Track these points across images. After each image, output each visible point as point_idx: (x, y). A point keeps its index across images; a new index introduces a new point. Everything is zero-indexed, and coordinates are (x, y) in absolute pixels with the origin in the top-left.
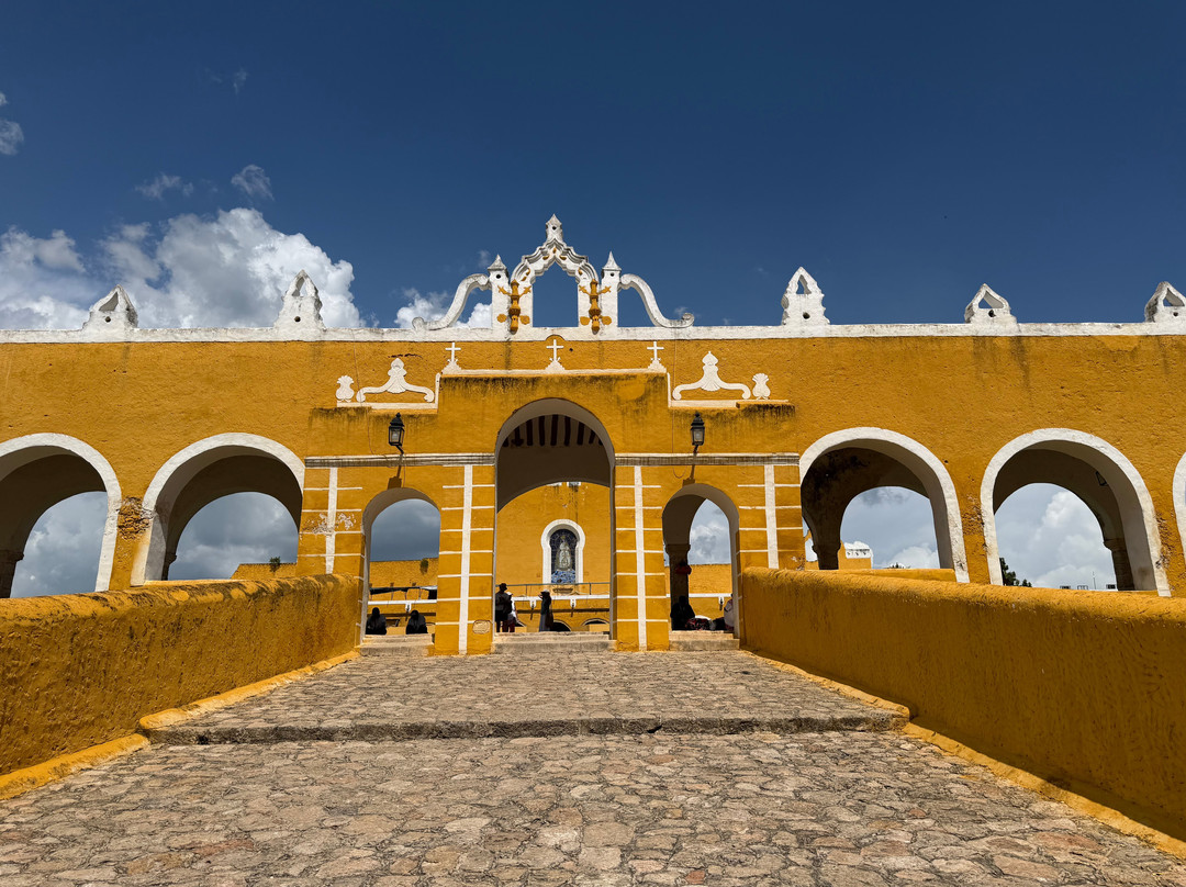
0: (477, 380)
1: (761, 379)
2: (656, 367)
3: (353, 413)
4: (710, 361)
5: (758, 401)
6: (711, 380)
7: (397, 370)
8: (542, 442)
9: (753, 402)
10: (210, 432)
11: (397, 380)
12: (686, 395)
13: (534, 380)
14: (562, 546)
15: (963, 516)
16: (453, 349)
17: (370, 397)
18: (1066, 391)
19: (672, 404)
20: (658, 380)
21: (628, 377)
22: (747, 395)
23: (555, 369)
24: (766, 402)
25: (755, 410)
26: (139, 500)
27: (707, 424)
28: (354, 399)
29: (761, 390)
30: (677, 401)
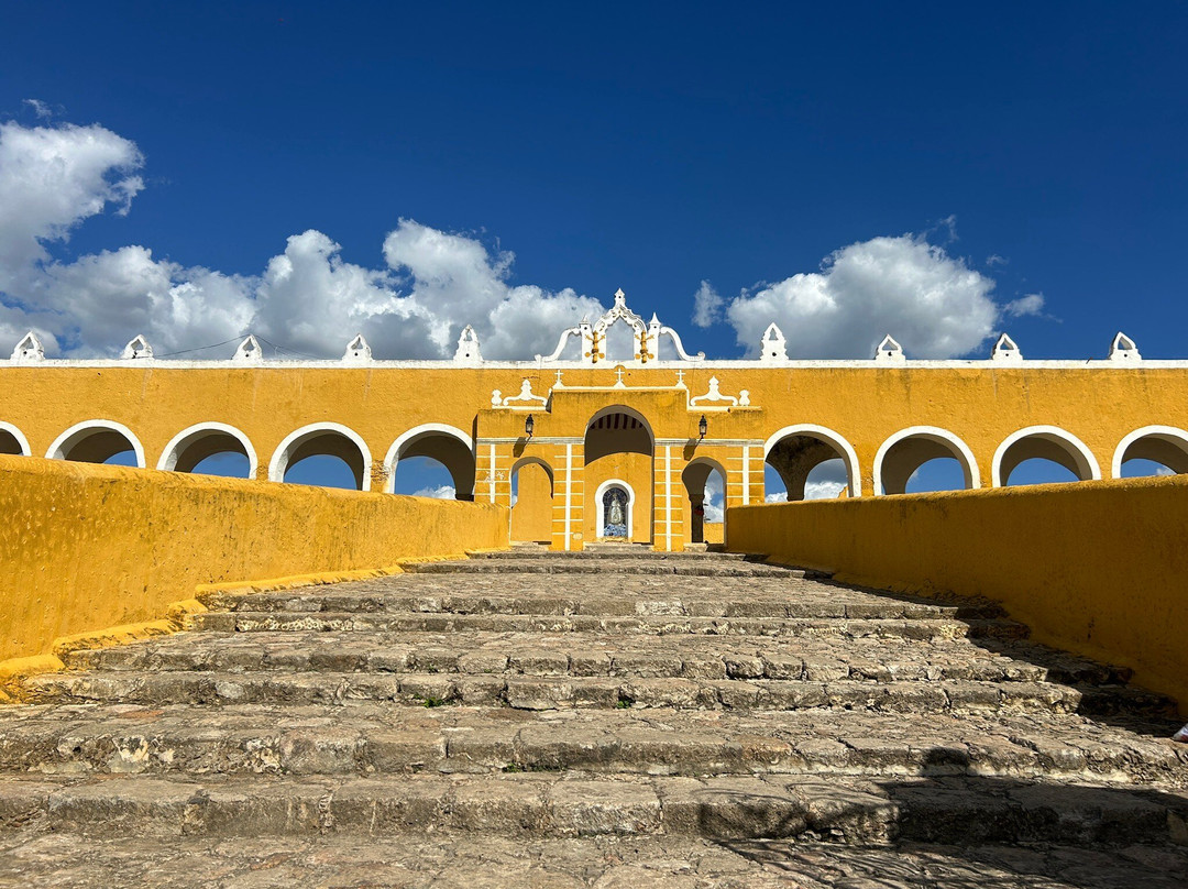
0: (574, 393)
1: (745, 394)
2: (681, 386)
3: (502, 413)
4: (714, 382)
5: (742, 408)
6: (714, 394)
7: (526, 386)
8: (609, 426)
9: (739, 408)
10: (421, 423)
11: (526, 392)
12: (698, 403)
13: (608, 394)
15: (862, 478)
16: (559, 374)
17: (511, 403)
18: (932, 403)
19: (689, 408)
20: (682, 393)
21: (663, 392)
22: (735, 403)
23: (619, 386)
24: (747, 408)
25: (736, 413)
26: (382, 462)
27: (709, 421)
28: (502, 404)
29: (744, 400)
30: (692, 407)
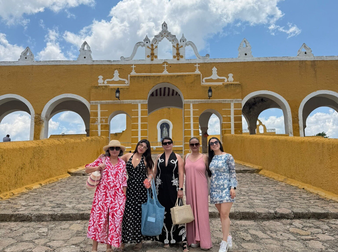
0: (141, 77)
1: (231, 75)
2: (197, 72)
3: (104, 87)
4: (215, 70)
5: (230, 83)
6: (215, 76)
7: (116, 73)
8: (161, 95)
9: (228, 83)
10: (60, 93)
11: (116, 77)
12: (207, 81)
13: (159, 77)
14: (164, 129)
15: (293, 118)
16: (133, 67)
17: (108, 82)
18: (328, 78)
19: (202, 83)
20: (198, 76)
21: (189, 75)
22: (226, 80)
23: (165, 73)
24: (232, 83)
25: (227, 86)
26: (40, 114)
27: (213, 90)
28: (104, 83)
29: (231, 78)
30: (204, 83)
